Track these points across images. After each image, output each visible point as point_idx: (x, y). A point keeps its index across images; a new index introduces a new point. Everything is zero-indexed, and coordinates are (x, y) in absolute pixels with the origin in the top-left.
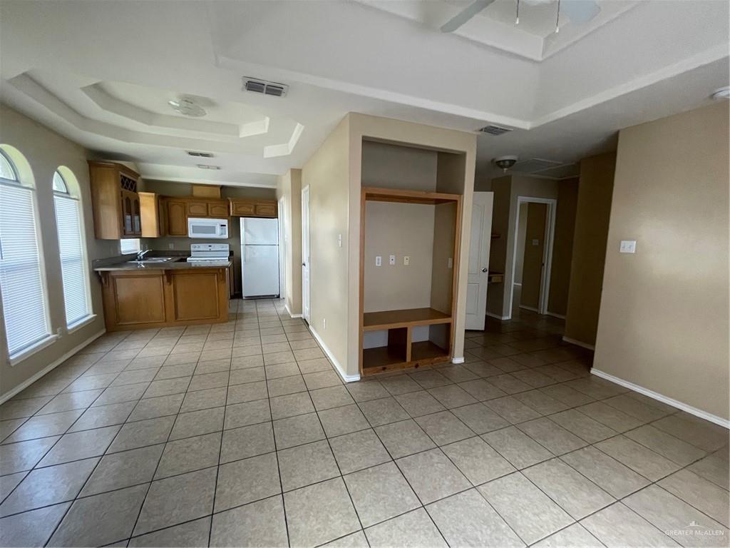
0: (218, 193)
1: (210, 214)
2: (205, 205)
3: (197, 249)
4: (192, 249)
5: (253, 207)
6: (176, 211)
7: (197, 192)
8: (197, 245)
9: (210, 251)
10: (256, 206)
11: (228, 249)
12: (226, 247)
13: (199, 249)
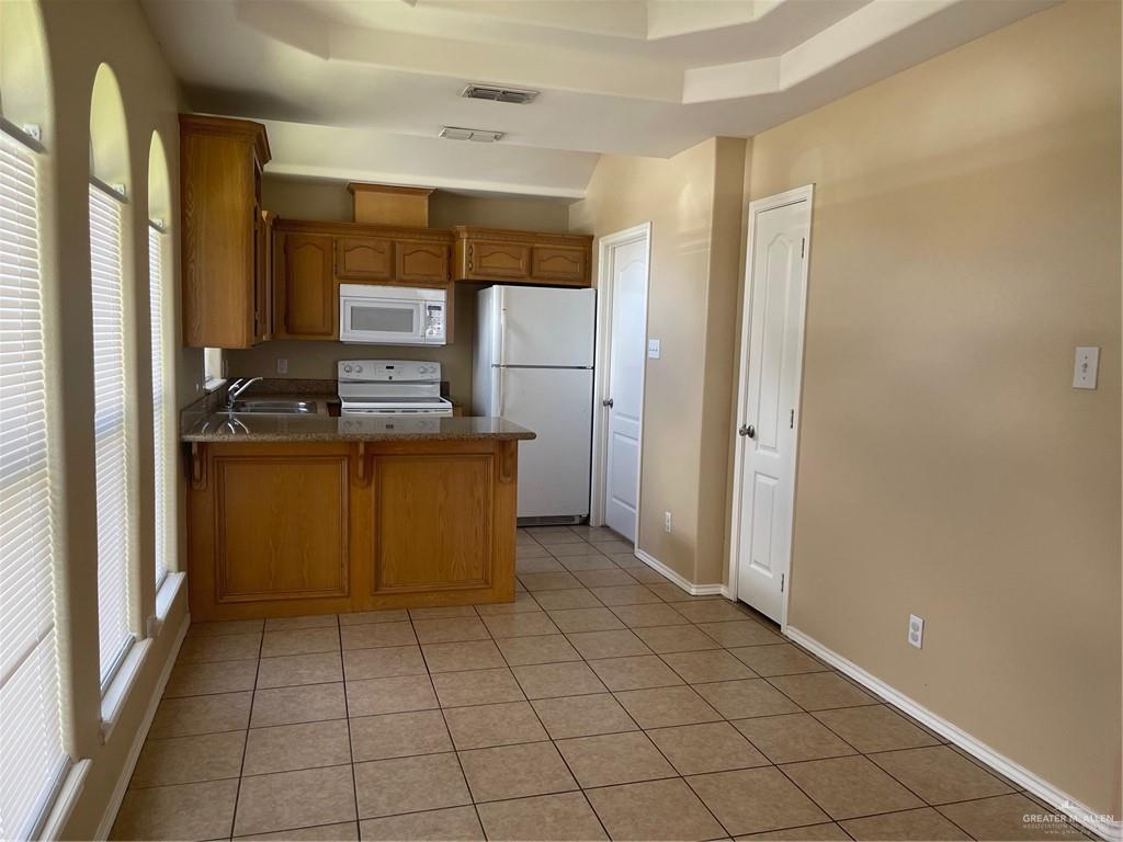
0: (420, 212)
1: (399, 274)
2: (386, 246)
3: (354, 376)
4: (342, 374)
5: (525, 253)
6: (310, 264)
7: (367, 208)
8: (355, 364)
9: (390, 381)
10: (532, 251)
11: (437, 376)
12: (434, 372)
13: (362, 377)
